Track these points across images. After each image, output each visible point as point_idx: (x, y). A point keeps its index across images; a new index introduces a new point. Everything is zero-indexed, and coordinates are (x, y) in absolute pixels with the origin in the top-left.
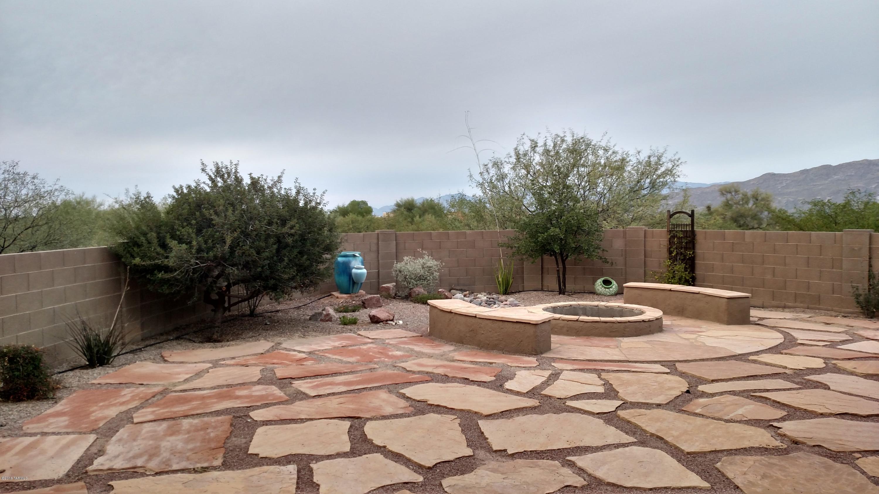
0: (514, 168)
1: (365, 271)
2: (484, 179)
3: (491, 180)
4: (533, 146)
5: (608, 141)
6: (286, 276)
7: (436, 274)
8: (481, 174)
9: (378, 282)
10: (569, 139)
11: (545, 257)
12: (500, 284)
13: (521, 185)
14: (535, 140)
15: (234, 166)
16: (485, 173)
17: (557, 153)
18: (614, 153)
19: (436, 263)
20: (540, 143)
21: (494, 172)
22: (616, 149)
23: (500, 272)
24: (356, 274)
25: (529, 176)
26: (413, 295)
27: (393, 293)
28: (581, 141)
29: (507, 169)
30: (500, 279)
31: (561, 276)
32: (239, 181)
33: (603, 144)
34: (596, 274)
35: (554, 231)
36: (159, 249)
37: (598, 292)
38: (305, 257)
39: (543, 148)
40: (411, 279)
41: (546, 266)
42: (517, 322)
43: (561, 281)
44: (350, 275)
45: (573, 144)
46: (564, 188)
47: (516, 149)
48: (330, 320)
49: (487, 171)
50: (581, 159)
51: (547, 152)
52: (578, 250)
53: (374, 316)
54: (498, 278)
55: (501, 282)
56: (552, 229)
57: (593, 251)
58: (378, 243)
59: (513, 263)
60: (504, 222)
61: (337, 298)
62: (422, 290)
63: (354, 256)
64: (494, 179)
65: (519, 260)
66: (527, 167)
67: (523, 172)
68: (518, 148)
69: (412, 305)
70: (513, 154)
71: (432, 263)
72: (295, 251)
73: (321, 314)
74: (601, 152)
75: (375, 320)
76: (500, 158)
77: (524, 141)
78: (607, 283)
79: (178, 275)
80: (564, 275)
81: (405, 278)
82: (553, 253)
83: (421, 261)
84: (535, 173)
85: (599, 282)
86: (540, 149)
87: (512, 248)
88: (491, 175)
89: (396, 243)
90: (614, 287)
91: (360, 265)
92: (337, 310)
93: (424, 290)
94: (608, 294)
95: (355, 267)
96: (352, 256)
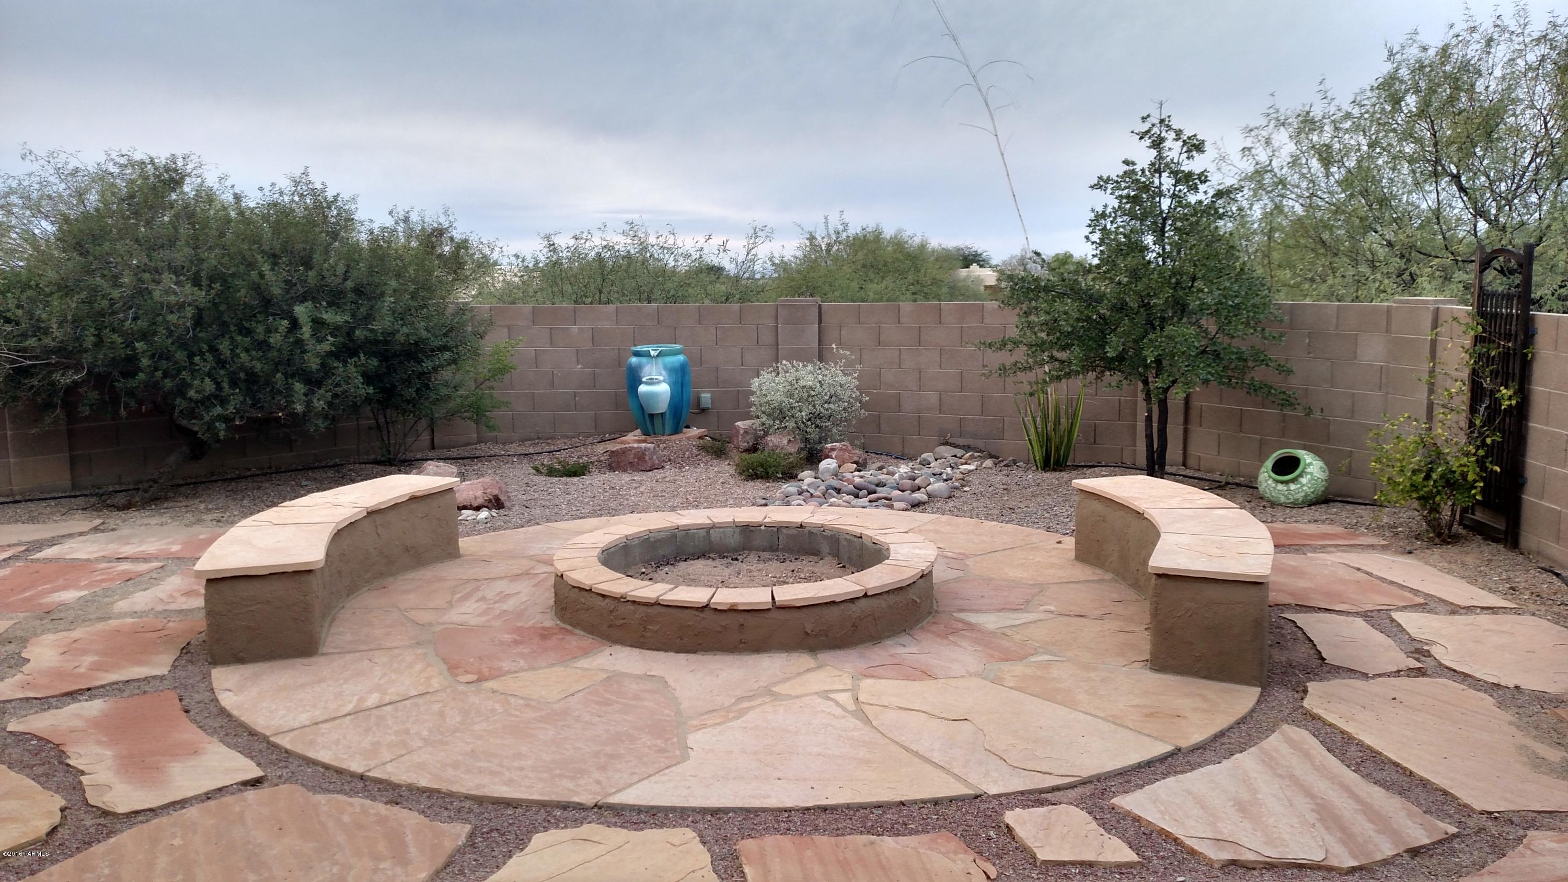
1: (667, 389)
24: (644, 395)
58: (777, 328)
62: (782, 442)
85: (1272, 459)
89: (819, 327)
90: (1304, 480)
91: (661, 375)
92: (537, 470)
93: (789, 441)
94: (1283, 499)
95: (644, 380)
96: (647, 354)
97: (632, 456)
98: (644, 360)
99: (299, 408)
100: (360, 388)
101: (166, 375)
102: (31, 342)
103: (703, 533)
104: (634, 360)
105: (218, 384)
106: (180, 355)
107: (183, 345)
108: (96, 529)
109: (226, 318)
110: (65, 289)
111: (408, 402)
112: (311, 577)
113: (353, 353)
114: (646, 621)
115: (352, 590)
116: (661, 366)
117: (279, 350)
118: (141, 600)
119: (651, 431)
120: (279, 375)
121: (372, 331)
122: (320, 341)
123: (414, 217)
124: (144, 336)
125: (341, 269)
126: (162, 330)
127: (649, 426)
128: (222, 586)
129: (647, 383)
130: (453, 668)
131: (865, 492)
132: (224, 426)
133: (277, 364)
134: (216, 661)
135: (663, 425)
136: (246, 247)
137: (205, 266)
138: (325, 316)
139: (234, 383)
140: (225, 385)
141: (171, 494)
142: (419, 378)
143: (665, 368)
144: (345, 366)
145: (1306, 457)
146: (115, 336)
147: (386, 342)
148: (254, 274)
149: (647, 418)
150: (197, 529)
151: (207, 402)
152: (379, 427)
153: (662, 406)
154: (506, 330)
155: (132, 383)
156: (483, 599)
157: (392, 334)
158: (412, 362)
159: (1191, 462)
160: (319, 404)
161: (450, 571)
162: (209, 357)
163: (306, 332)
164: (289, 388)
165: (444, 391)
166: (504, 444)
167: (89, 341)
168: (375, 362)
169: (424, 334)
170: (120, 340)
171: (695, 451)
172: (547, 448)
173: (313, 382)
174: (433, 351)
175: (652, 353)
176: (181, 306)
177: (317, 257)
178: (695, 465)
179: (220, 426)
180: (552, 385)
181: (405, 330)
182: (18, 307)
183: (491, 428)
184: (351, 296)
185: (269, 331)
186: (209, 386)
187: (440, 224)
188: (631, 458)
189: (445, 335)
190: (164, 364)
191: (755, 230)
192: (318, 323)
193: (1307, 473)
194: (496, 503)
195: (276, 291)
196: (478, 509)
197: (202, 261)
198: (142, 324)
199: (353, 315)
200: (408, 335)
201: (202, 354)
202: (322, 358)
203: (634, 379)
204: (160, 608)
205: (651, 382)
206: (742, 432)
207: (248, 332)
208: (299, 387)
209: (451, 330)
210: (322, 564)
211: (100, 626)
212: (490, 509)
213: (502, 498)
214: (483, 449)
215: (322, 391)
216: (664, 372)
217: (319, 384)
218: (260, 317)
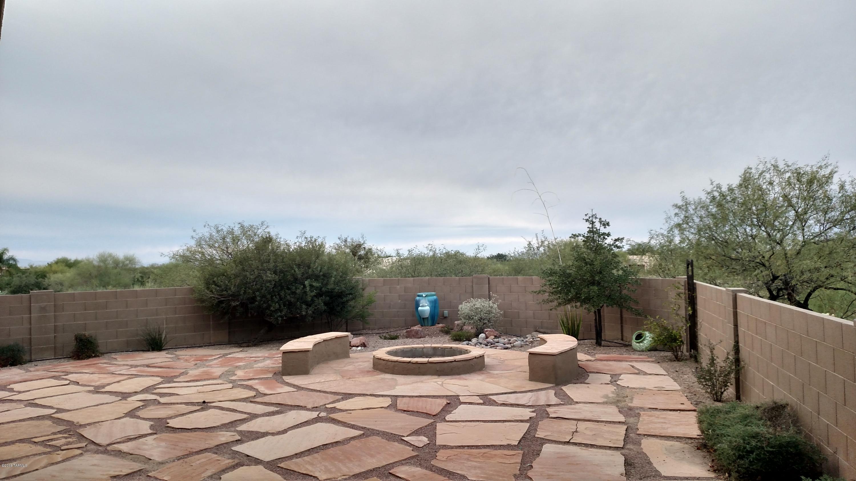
1: (427, 308)
24: (420, 311)
58: (473, 286)
78: (639, 337)
89: (489, 286)
90: (645, 342)
91: (427, 303)
92: (381, 337)
93: (472, 328)
94: (638, 349)
95: (420, 305)
96: (422, 296)
97: (414, 333)
98: (421, 298)
99: (304, 313)
100: (322, 307)
101: (264, 302)
102: (225, 293)
103: (421, 349)
104: (418, 298)
105: (280, 305)
106: (269, 296)
107: (269, 293)
108: (241, 351)
109: (283, 284)
110: (236, 276)
111: (338, 312)
112: (308, 353)
113: (321, 296)
114: (394, 366)
115: (318, 363)
116: (427, 300)
117: (299, 295)
118: (260, 365)
119: (423, 325)
120: (298, 303)
121: (328, 288)
122: (312, 292)
123: (349, 240)
124: (258, 290)
125: (319, 269)
126: (264, 288)
127: (423, 323)
128: (286, 354)
129: (421, 307)
130: (343, 377)
131: (490, 344)
132: (281, 319)
133: (298, 299)
134: (283, 375)
135: (428, 322)
136: (291, 262)
137: (278, 268)
138: (314, 284)
139: (284, 306)
140: (282, 306)
141: (260, 344)
142: (342, 304)
143: (428, 301)
144: (318, 300)
145: (647, 334)
146: (250, 290)
147: (332, 292)
148: (293, 271)
149: (422, 320)
150: (271, 351)
151: (276, 311)
152: (328, 322)
153: (427, 315)
154: (374, 288)
155: (253, 305)
156: (354, 366)
157: (334, 289)
158: (340, 299)
159: (624, 339)
160: (310, 312)
161: (347, 360)
162: (278, 297)
163: (308, 288)
164: (301, 307)
165: (350, 309)
166: (372, 330)
167: (242, 292)
168: (328, 298)
169: (344, 289)
170: (251, 292)
171: (438, 332)
172: (387, 331)
173: (309, 305)
174: (347, 295)
175: (424, 295)
176: (270, 281)
177: (312, 265)
178: (437, 336)
179: (280, 319)
180: (390, 307)
181: (338, 288)
182: (221, 282)
183: (367, 323)
184: (322, 277)
185: (296, 288)
186: (277, 306)
187: (360, 242)
188: (413, 333)
189: (351, 289)
190: (264, 299)
191: (478, 246)
192: (311, 286)
193: (646, 339)
194: (364, 345)
195: (299, 276)
196: (358, 347)
197: (277, 266)
198: (258, 286)
199: (322, 284)
200: (338, 290)
201: (276, 296)
202: (312, 297)
203: (417, 305)
204: (266, 366)
205: (423, 306)
206: (456, 325)
207: (289, 289)
208: (304, 306)
209: (353, 288)
210: (311, 349)
211: (251, 369)
212: (361, 347)
213: (366, 343)
214: (364, 331)
215: (311, 308)
216: (428, 303)
217: (310, 306)
218: (293, 284)
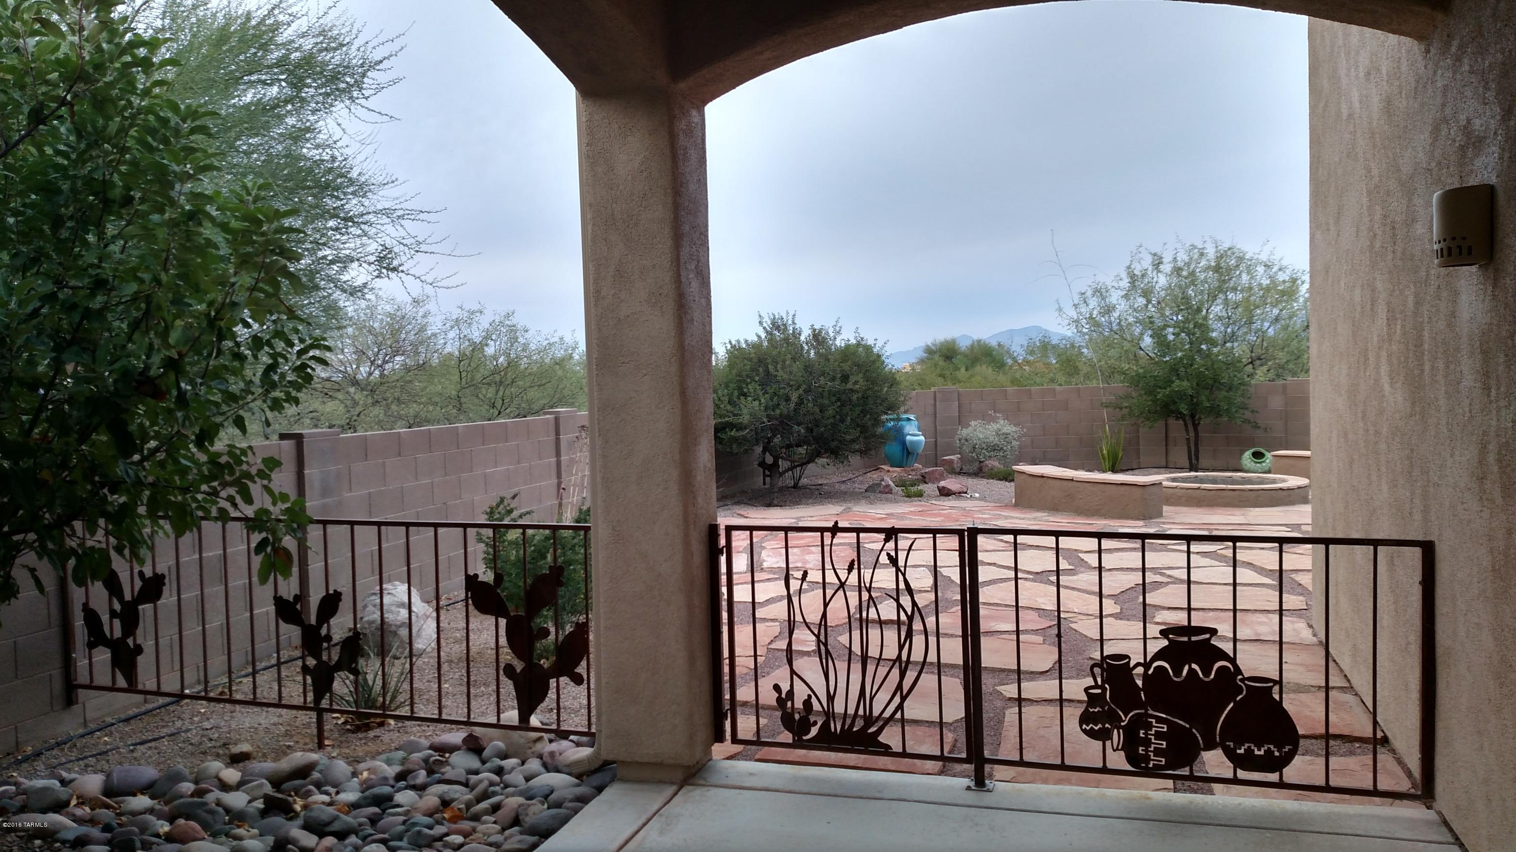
0: (1126, 297)
1: (922, 438)
2: (1081, 313)
3: (1091, 314)
4: (1157, 262)
5: (1272, 253)
6: (848, 437)
7: (1015, 443)
8: (1076, 306)
9: (936, 455)
10: (1211, 252)
11: (1172, 421)
12: (1104, 458)
13: (1138, 321)
14: (1159, 253)
15: (790, 318)
16: (1083, 305)
17: (1192, 274)
18: (1280, 269)
19: (1014, 429)
20: (1167, 258)
21: (1095, 303)
22: (1284, 263)
23: (1104, 442)
24: (912, 442)
25: (1150, 306)
26: (985, 469)
27: (957, 466)
28: (1229, 253)
29: (1115, 297)
30: (1105, 452)
31: (1193, 448)
32: (797, 334)
33: (1264, 257)
34: (1242, 444)
35: (1177, 385)
36: (729, 407)
37: (1246, 468)
38: (868, 416)
39: (1172, 265)
40: (983, 449)
41: (1171, 435)
42: (1122, 484)
43: (1193, 453)
44: (904, 443)
45: (1217, 257)
46: (1195, 327)
47: (1129, 267)
48: (890, 492)
49: (1085, 302)
50: (1230, 279)
51: (1177, 270)
52: (1215, 411)
53: (944, 487)
54: (1102, 451)
55: (1106, 456)
56: (1177, 382)
57: (1236, 412)
58: (935, 404)
59: (1123, 430)
60: (1110, 373)
61: (888, 471)
62: (996, 464)
63: (909, 419)
64: (1095, 312)
65: (1132, 425)
66: (1147, 294)
67: (1141, 301)
68: (1133, 267)
69: (985, 481)
70: (1124, 275)
71: (1009, 428)
72: (858, 410)
73: (879, 485)
74: (1261, 269)
75: (945, 493)
76: (1104, 283)
77: (1140, 255)
78: (1258, 455)
79: (748, 433)
80: (1196, 445)
81: (974, 448)
82: (1179, 416)
83: (993, 427)
84: (1159, 303)
85: (1248, 454)
86: (1167, 267)
87: (1121, 408)
88: (1091, 307)
89: (959, 404)
91: (916, 431)
98: (904, 423)
116: (914, 426)
135: (911, 460)
205: (913, 435)
